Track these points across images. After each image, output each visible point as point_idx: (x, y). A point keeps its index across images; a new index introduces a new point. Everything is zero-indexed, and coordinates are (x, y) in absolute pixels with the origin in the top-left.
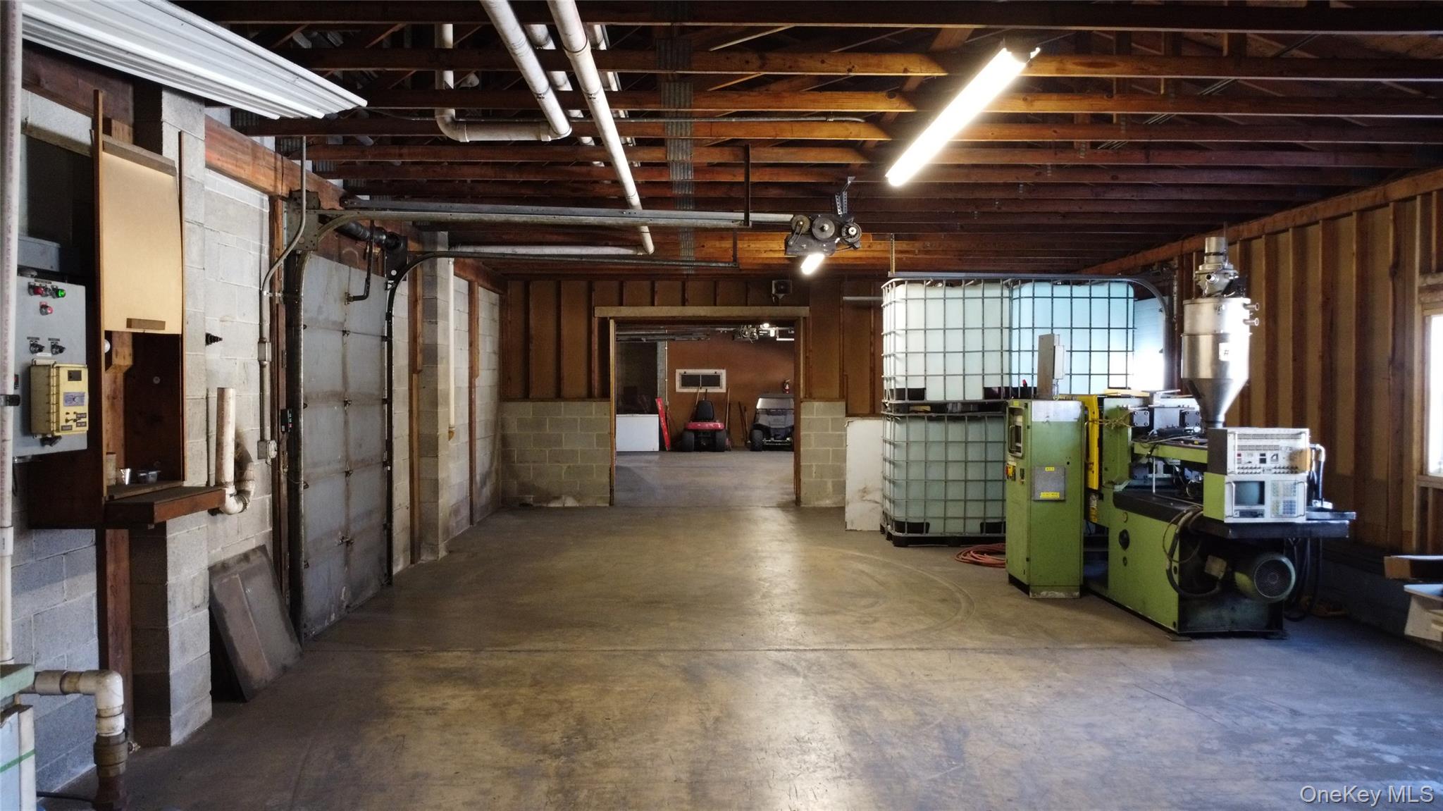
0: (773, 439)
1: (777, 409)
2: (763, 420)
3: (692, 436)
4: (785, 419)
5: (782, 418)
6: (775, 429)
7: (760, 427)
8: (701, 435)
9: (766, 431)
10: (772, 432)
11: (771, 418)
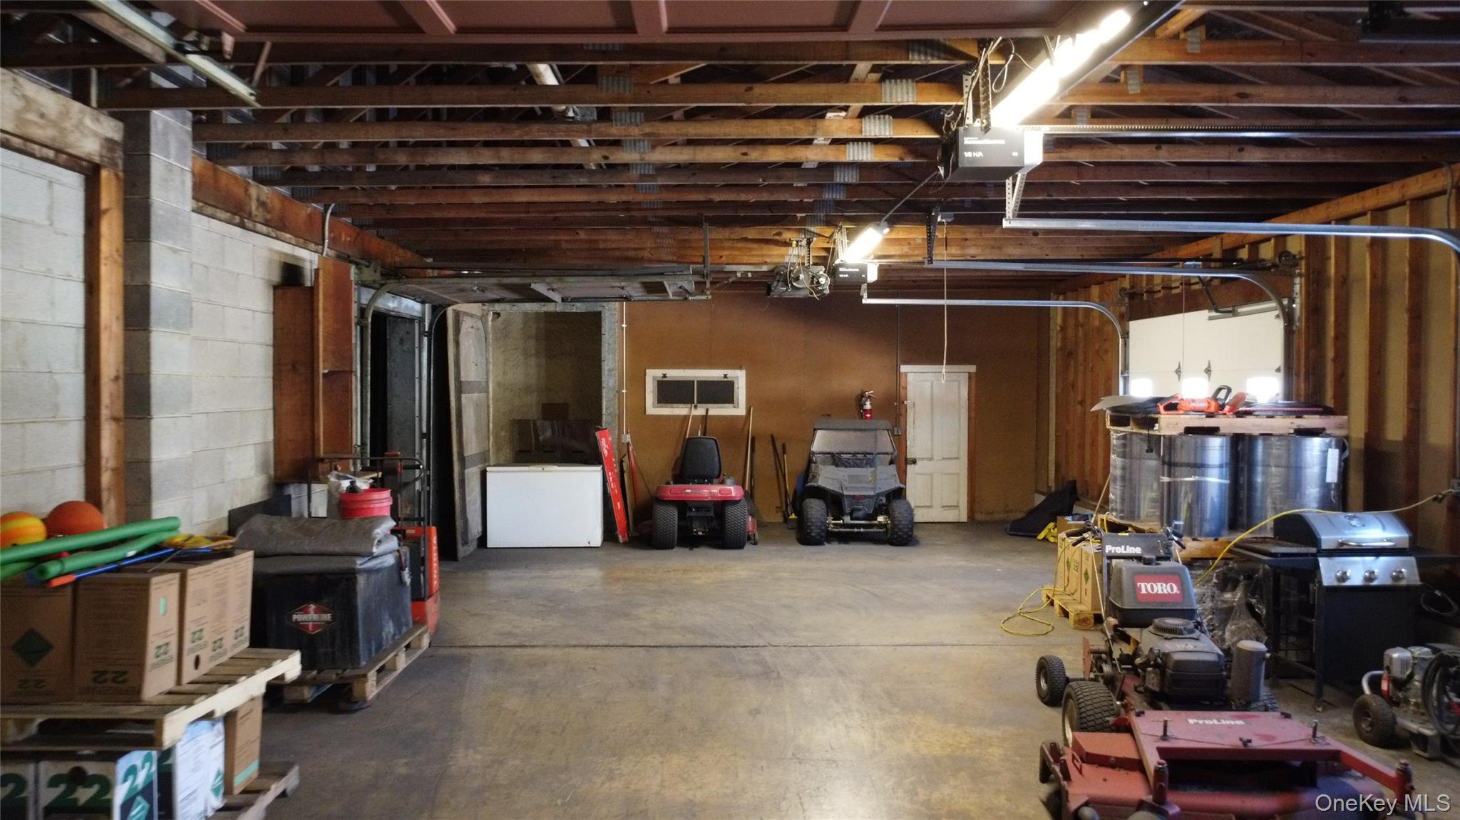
0: (847, 519)
1: (854, 454)
2: (828, 477)
3: (673, 513)
4: (874, 474)
5: (866, 472)
6: (854, 497)
7: (820, 493)
8: (693, 513)
9: (835, 502)
10: (846, 502)
11: (843, 473)
